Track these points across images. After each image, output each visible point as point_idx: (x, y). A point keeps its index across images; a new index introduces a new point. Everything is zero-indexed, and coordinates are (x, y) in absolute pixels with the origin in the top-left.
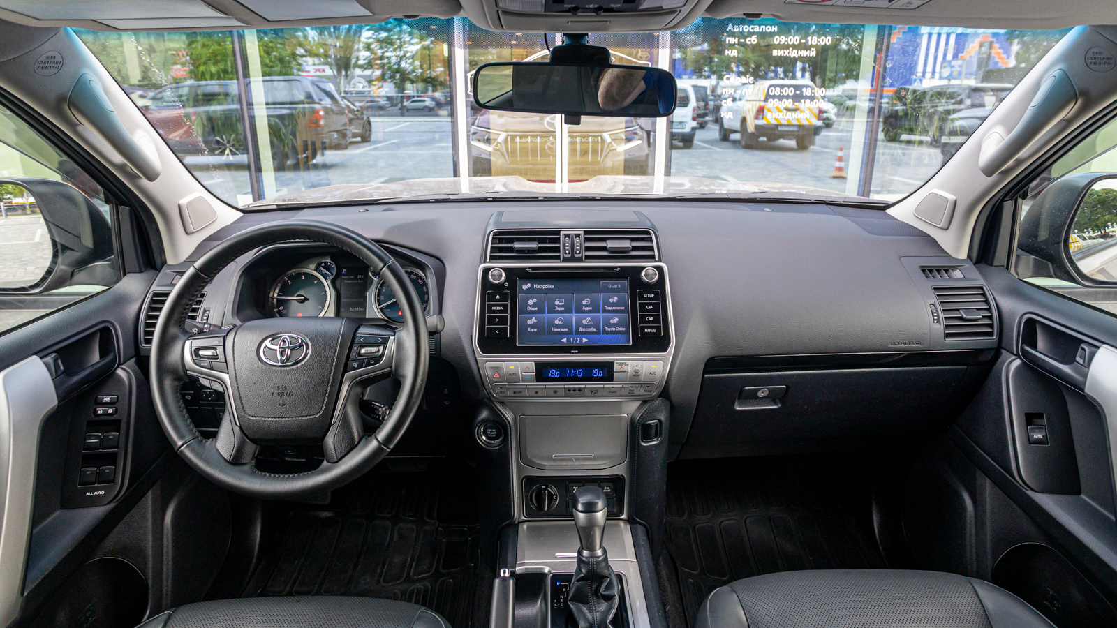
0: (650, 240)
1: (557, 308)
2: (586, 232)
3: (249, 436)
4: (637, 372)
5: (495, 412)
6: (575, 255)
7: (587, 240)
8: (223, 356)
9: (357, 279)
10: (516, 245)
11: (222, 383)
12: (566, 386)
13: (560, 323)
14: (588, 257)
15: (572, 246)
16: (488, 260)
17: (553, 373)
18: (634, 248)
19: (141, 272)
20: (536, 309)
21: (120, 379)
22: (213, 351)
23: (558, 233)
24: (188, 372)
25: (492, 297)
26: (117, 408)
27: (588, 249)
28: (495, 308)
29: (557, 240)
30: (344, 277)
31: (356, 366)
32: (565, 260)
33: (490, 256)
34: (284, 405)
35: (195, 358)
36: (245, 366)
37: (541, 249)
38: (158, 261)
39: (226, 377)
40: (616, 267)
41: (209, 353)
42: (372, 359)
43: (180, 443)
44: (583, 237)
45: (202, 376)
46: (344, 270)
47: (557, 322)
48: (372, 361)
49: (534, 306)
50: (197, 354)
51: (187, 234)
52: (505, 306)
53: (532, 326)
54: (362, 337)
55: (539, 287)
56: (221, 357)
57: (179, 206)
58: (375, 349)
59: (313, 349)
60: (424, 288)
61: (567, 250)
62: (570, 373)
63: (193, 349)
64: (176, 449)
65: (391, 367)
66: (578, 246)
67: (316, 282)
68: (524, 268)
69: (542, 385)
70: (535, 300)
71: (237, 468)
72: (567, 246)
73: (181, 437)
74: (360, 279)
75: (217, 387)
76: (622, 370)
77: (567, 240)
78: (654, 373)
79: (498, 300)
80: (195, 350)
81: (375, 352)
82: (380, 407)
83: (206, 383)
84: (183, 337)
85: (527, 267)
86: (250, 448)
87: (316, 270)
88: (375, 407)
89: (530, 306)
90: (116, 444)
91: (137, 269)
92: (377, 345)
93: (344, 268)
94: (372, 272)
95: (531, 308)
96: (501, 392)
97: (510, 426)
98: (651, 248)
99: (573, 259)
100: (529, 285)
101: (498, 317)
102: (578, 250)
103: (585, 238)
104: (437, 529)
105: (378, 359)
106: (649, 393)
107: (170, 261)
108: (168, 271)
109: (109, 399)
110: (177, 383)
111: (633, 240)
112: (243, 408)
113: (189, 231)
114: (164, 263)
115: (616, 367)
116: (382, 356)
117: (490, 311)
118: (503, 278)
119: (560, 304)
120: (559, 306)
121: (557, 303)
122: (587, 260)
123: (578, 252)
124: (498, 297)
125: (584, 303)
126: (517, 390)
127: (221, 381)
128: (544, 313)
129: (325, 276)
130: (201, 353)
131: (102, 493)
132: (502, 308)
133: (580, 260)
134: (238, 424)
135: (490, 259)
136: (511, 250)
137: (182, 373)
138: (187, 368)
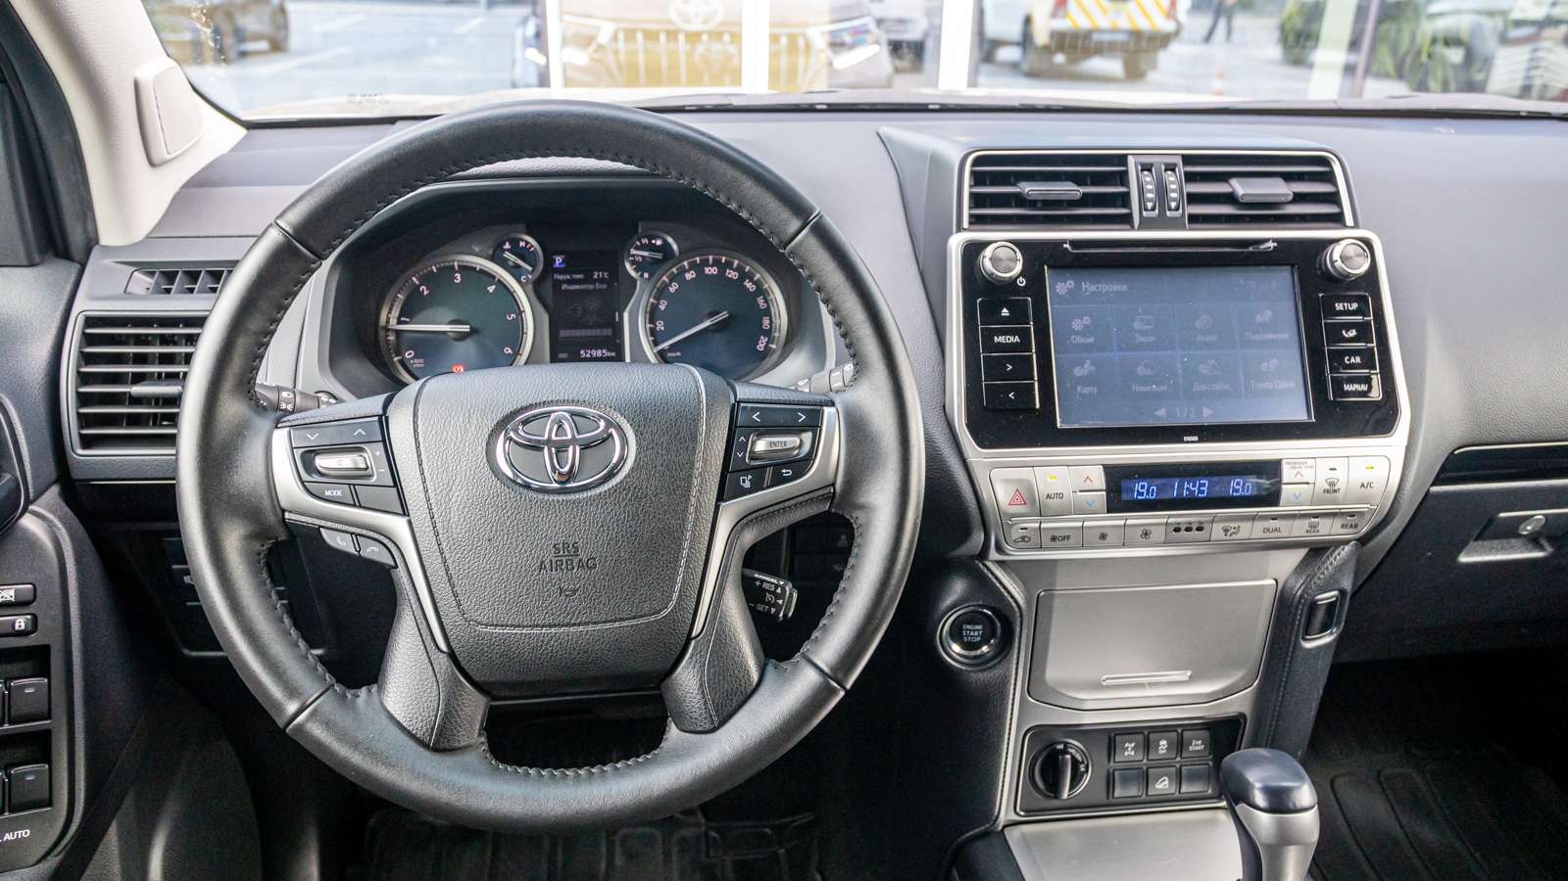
0: (1329, 177)
1: (1140, 339)
2: (1188, 160)
3: (476, 678)
4: (1332, 484)
5: (983, 584)
6: (1168, 213)
7: (1191, 177)
8: (385, 469)
9: (594, 282)
10: (1027, 188)
11: (386, 541)
12: (1171, 520)
13: (1149, 372)
14: (1195, 219)
15: (1162, 190)
16: (966, 224)
17: (1142, 489)
18: (1299, 198)
19: (31, 265)
20: (1091, 340)
21: (31, 542)
22: (355, 456)
23: (1122, 160)
24: (287, 515)
25: (991, 312)
26: (35, 617)
27: (1193, 199)
28: (1001, 339)
29: (1122, 178)
30: (561, 277)
31: (747, 485)
32: (1146, 224)
33: (971, 216)
34: (574, 591)
35: (305, 476)
36: (458, 496)
37: (1087, 200)
38: (76, 237)
39: (397, 526)
40: (1266, 240)
41: (345, 461)
42: (788, 464)
43: (292, 707)
44: (1181, 169)
45: (329, 524)
46: (559, 260)
47: (1140, 371)
48: (787, 472)
49: (1086, 331)
50: (310, 468)
51: (152, 164)
52: (1024, 334)
53: (1085, 381)
54: (754, 410)
55: (1093, 288)
56: (381, 473)
57: (137, 86)
58: (791, 441)
59: (639, 444)
60: (760, 300)
61: (1150, 200)
62: (1181, 487)
63: (298, 453)
64: (281, 723)
65: (833, 485)
66: (1174, 191)
67: (491, 289)
68: (1059, 243)
69: (1117, 520)
70: (1087, 320)
71: (448, 760)
72: (1150, 191)
73: (292, 691)
74: (601, 280)
75: (372, 551)
76: (1299, 479)
77: (1147, 178)
78: (1370, 484)
79: (1005, 320)
80: (303, 456)
81: (793, 449)
82: (777, 586)
83: (341, 542)
84: (263, 423)
85: (1064, 241)
86: (475, 707)
87: (492, 259)
88: (765, 585)
89: (1077, 333)
90: (45, 709)
91: (23, 259)
92: (796, 429)
93: (558, 253)
94: (633, 263)
95: (1078, 340)
96: (1023, 538)
97: (1021, 616)
98: (1333, 198)
99: (1161, 223)
100: (1070, 284)
101: (1010, 360)
102: (1174, 200)
103: (1186, 173)
104: (706, 835)
105: (801, 465)
106: (1355, 530)
107: (108, 235)
108: (108, 261)
109: (12, 592)
110: (257, 546)
111: (1288, 177)
112: (459, 605)
113: (156, 159)
114: (92, 241)
115: (1287, 474)
116: (810, 458)
117: (991, 346)
118: (1019, 267)
119: (1146, 328)
120: (1142, 333)
121: (1137, 325)
122: (1192, 226)
123: (1173, 205)
124: (1005, 312)
125: (1199, 324)
126: (1057, 534)
127: (384, 538)
128: (1111, 350)
129: (515, 271)
130: (322, 462)
131: (25, 833)
132: (1017, 339)
133: (1175, 224)
134: (443, 647)
135: (970, 223)
136: (1020, 200)
137: (272, 519)
138: (284, 504)
